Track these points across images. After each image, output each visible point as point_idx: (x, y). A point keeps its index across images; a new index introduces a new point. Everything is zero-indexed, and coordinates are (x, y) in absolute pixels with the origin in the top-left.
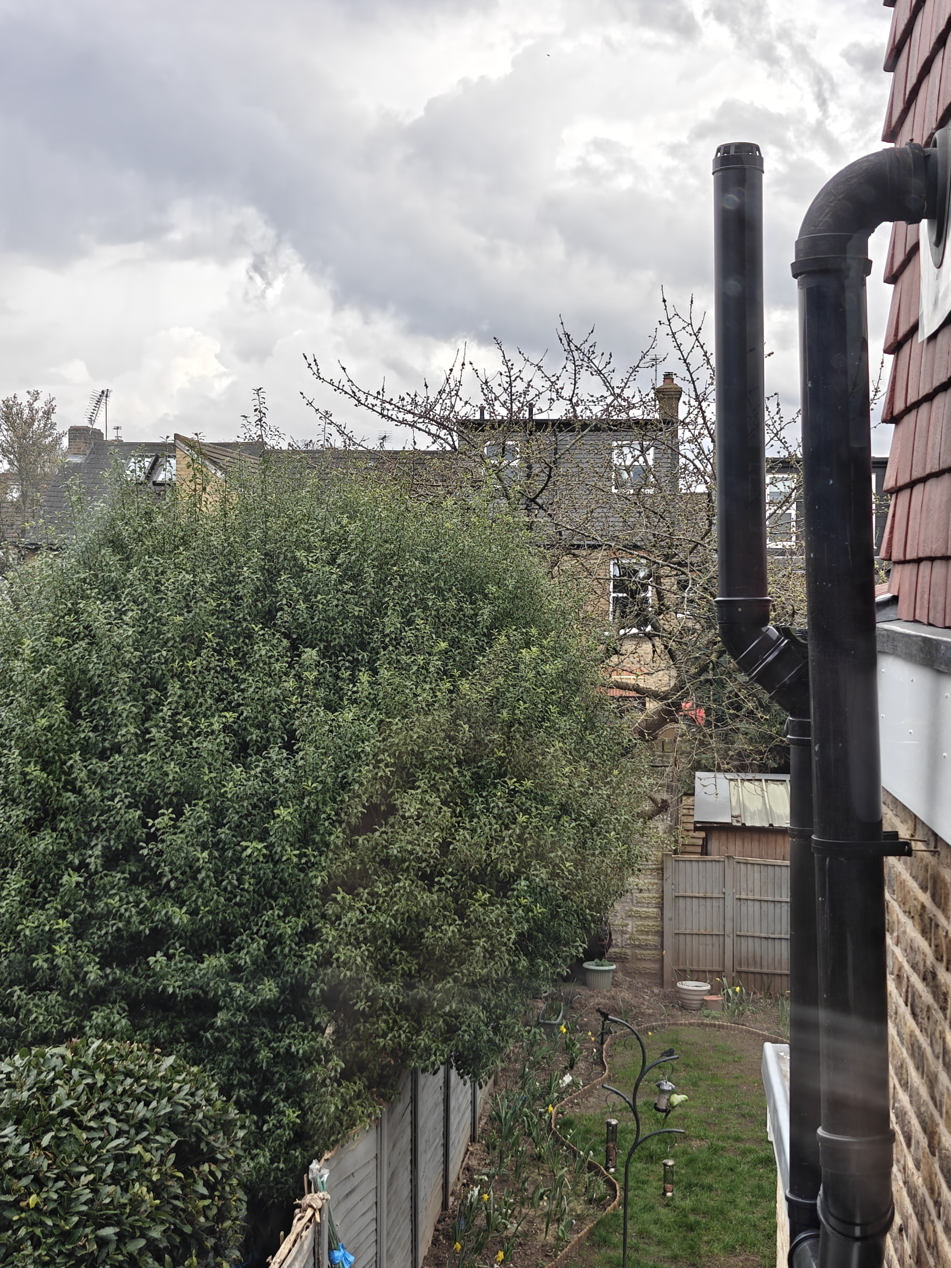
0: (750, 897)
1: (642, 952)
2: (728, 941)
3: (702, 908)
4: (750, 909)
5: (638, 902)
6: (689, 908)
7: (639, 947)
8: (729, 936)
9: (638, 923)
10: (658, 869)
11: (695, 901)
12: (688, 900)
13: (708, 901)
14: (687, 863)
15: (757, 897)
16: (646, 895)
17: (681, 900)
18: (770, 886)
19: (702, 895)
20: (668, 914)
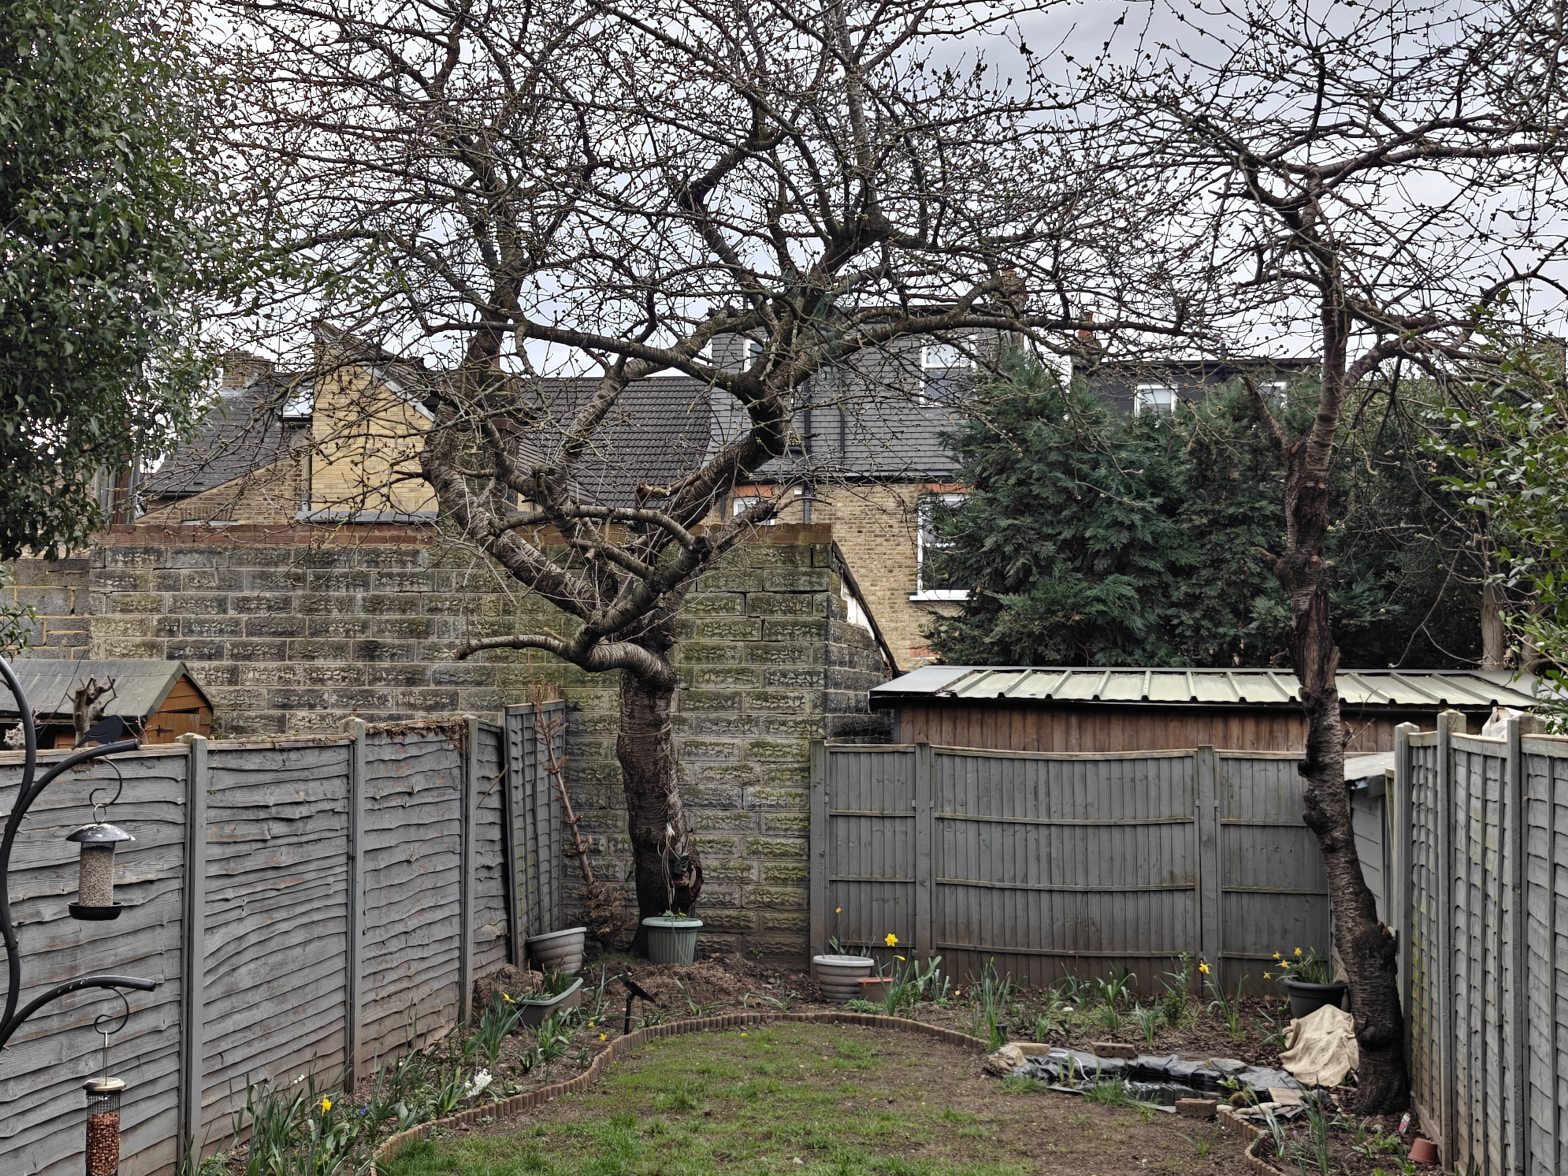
0: (960, 815)
1: (776, 915)
2: (923, 895)
3: (877, 836)
4: (960, 837)
5: (769, 829)
6: (853, 837)
7: (769, 906)
8: (922, 884)
9: (770, 865)
10: (802, 770)
11: (864, 824)
12: (853, 821)
13: (888, 822)
14: (852, 758)
15: (972, 814)
16: (782, 815)
17: (841, 824)
18: (995, 794)
19: (876, 812)
20: (818, 846)
